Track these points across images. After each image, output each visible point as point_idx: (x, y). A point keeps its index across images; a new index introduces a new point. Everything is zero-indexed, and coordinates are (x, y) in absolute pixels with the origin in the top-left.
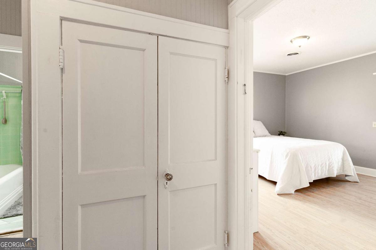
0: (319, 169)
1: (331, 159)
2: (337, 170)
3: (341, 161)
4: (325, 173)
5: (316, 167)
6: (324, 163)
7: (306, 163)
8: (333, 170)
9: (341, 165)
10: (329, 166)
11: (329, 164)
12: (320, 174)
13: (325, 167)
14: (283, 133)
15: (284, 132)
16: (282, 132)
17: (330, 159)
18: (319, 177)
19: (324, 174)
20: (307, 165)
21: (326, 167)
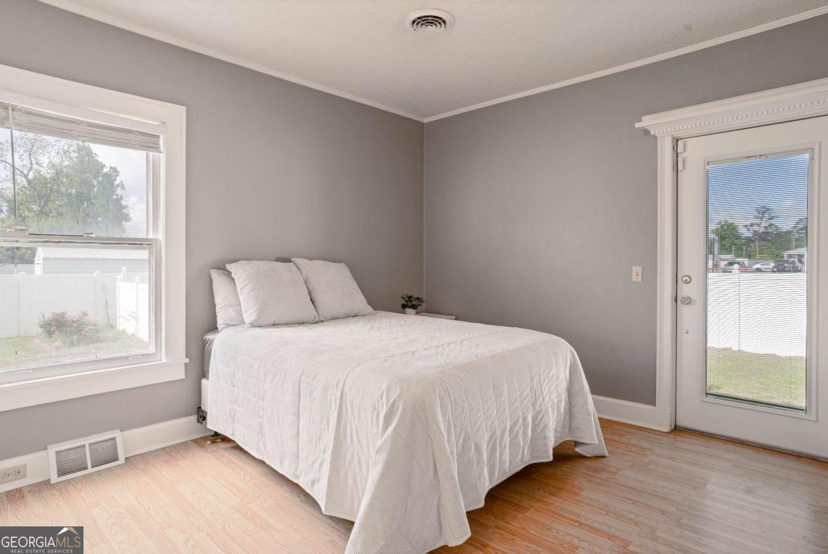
0: (505, 449)
1: (541, 399)
2: (556, 431)
3: (564, 396)
4: (523, 453)
5: (496, 438)
6: (521, 421)
7: (463, 433)
8: (545, 438)
9: (565, 412)
10: (535, 425)
11: (534, 419)
12: (507, 464)
13: (523, 434)
14: (414, 303)
15: (418, 298)
16: (410, 297)
17: (536, 401)
18: (504, 474)
19: (520, 457)
20: (464, 441)
21: (525, 433)
